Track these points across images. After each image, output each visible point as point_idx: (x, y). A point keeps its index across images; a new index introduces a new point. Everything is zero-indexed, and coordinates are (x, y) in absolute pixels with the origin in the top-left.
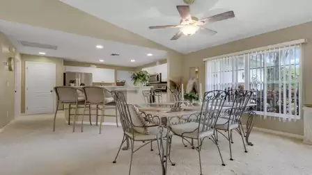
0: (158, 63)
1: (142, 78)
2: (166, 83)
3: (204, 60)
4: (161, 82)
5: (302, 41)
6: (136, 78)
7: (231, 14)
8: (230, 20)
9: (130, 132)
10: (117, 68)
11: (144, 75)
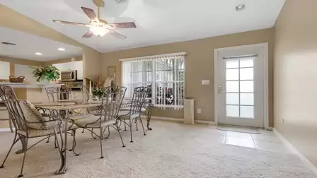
0: (73, 59)
1: (49, 75)
2: (82, 81)
3: (120, 60)
4: (77, 80)
5: (184, 53)
6: (40, 74)
7: (133, 25)
8: (133, 29)
9: (23, 130)
10: (14, 61)
11: (51, 71)
